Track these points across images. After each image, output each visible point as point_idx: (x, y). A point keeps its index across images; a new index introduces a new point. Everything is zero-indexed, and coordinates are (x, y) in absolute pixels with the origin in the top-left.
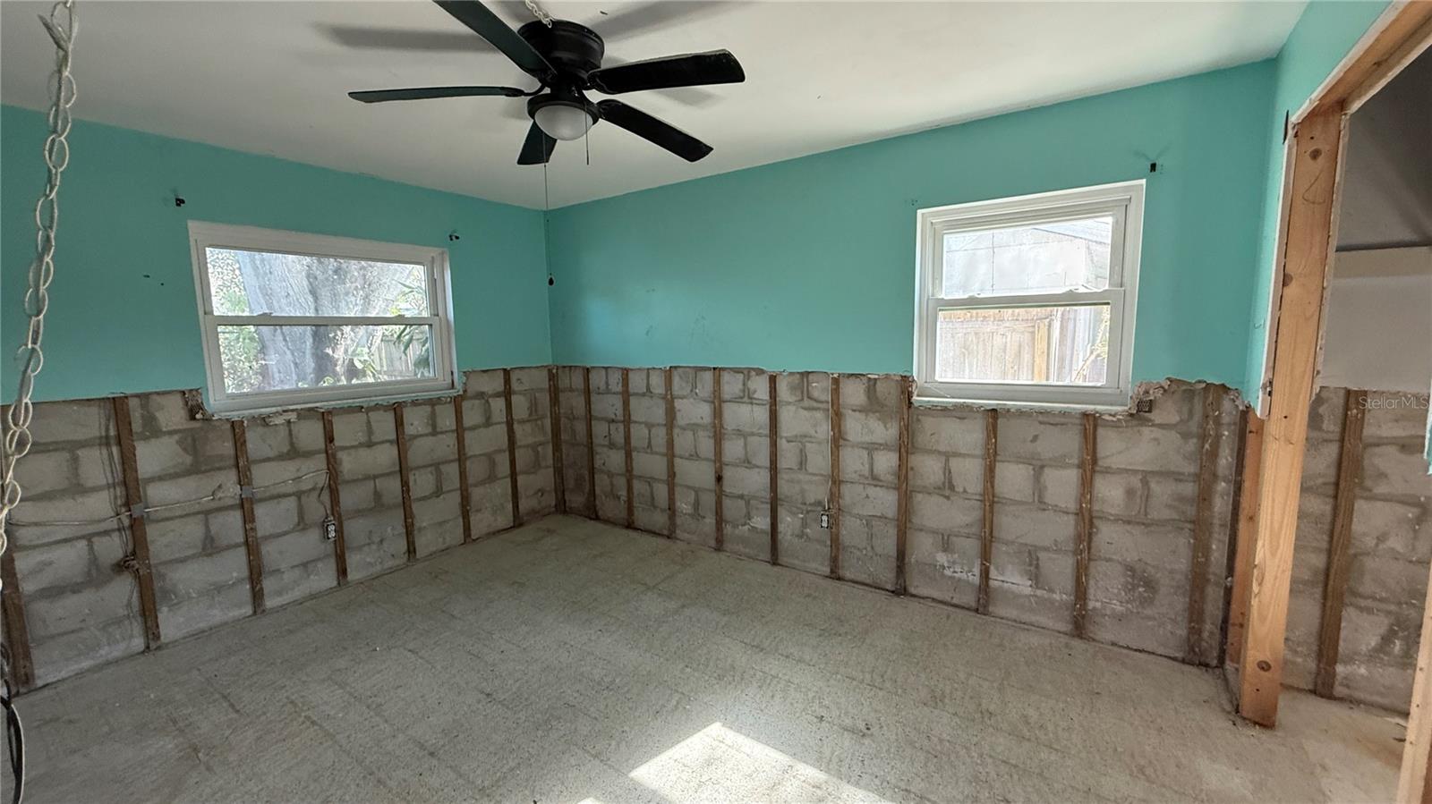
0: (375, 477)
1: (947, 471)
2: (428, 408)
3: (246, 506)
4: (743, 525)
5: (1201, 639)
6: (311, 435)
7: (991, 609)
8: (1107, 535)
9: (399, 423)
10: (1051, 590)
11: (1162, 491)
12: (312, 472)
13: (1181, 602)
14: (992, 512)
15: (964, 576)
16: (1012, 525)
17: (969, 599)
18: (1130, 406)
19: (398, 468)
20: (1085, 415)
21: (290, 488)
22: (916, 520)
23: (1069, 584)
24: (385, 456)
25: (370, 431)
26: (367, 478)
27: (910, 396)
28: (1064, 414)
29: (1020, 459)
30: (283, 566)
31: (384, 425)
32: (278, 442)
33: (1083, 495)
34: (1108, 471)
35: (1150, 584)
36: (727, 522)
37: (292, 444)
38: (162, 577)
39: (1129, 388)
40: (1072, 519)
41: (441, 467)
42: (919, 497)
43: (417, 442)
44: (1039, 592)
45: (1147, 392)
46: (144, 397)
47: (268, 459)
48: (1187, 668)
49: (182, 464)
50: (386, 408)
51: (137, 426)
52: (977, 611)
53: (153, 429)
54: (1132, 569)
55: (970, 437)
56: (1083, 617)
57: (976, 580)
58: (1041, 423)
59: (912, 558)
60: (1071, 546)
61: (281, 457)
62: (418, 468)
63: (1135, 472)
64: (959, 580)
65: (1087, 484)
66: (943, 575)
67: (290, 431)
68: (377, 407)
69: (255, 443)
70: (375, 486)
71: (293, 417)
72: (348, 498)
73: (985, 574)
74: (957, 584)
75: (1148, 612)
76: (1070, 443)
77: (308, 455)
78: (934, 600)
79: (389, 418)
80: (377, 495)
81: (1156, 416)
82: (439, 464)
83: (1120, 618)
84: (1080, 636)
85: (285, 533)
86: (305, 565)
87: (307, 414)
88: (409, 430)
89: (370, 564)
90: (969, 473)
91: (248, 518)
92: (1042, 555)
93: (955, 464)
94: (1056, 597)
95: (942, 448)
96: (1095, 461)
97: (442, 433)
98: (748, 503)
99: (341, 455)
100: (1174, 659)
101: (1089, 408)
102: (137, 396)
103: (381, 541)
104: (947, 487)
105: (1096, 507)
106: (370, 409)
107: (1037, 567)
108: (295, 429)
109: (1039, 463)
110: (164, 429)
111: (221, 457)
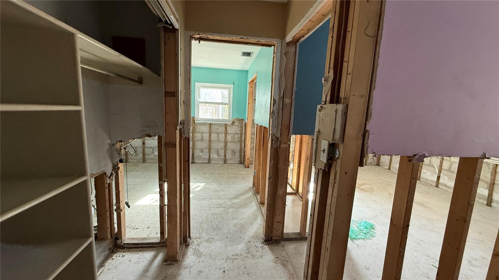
1: (202, 136)
4: (151, 155)
5: (241, 160)
7: (211, 162)
8: (229, 145)
10: (221, 156)
11: (236, 136)
13: (239, 154)
14: (210, 143)
15: (206, 157)
16: (214, 145)
17: (207, 161)
18: (232, 122)
20: (225, 124)
22: (196, 147)
23: (223, 155)
27: (194, 121)
28: (222, 124)
29: (215, 133)
33: (225, 138)
34: (229, 134)
35: (235, 152)
36: (146, 155)
39: (231, 120)
40: (224, 143)
42: (196, 142)
44: (219, 157)
45: (234, 120)
48: (240, 164)
52: (208, 163)
54: (232, 150)
55: (206, 129)
56: (226, 160)
57: (208, 157)
58: (218, 126)
59: (195, 155)
60: (224, 148)
63: (232, 134)
65: (226, 136)
66: (201, 158)
73: (210, 155)
74: (204, 159)
75: (235, 157)
76: (223, 129)
78: (200, 163)
81: (235, 124)
83: (231, 159)
84: (225, 163)
90: (206, 136)
92: (219, 150)
93: (204, 135)
94: (221, 157)
95: (201, 132)
96: (227, 132)
98: (153, 149)
100: (238, 164)
101: (226, 123)
104: (202, 139)
105: (227, 140)
107: (218, 152)
109: (218, 133)
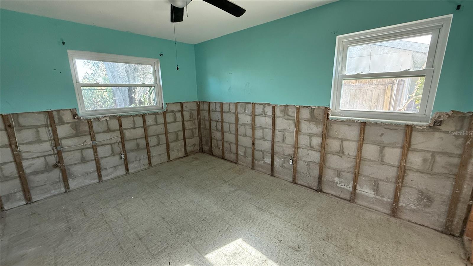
0: (137, 139)
1: (342, 146)
2: (154, 116)
3: (94, 148)
4: (261, 161)
5: (452, 224)
6: (114, 124)
7: (356, 201)
8: (411, 177)
9: (144, 121)
10: (383, 197)
11: (441, 161)
12: (116, 137)
13: (444, 208)
14: (360, 163)
15: (345, 187)
16: (367, 170)
17: (348, 197)
18: (430, 122)
19: (144, 136)
20: (407, 126)
21: (108, 142)
22: (328, 165)
23: (391, 195)
24: (140, 132)
25: (134, 124)
26: (134, 139)
27: (328, 116)
28: (396, 125)
29: (374, 143)
30: (108, 167)
31: (139, 122)
32: (103, 127)
33: (402, 160)
34: (415, 150)
35: (430, 199)
36: (256, 159)
37: (108, 127)
38: (69, 169)
39: (431, 114)
40: (395, 169)
41: (159, 136)
42: (329, 156)
43: (151, 127)
44: (377, 197)
45: (440, 117)
46: (58, 111)
47: (101, 132)
48: (444, 236)
49: (73, 133)
50: (140, 116)
51: (56, 121)
52: (350, 201)
53: (62, 122)
54: (422, 192)
55: (353, 133)
56: (396, 209)
57: (351, 189)
58: (385, 128)
59: (324, 179)
60: (394, 180)
61: (104, 132)
62: (151, 136)
63: (428, 151)
64: (343, 188)
65: (404, 156)
66: (337, 186)
67: (107, 123)
68: (136, 115)
69: (96, 127)
70: (137, 142)
71: (108, 118)
72: (128, 146)
73: (355, 188)
74: (342, 190)
75: (427, 210)
76: (399, 137)
77: (114, 131)
78: (332, 195)
79: (141, 119)
80: (138, 145)
81: (443, 128)
82: (159, 135)
83: (413, 211)
84: (394, 216)
85: (108, 157)
86: (115, 167)
87: (113, 117)
88: (148, 123)
89: (136, 167)
90: (351, 148)
91: (95, 151)
92: (380, 182)
93: (345, 143)
94: (385, 199)
95: (340, 137)
96: (409, 145)
97: (159, 124)
98: (263, 153)
99: (125, 131)
100: (437, 231)
101: (409, 123)
102: (55, 111)
103: (140, 160)
104: (341, 153)
105: (408, 165)
106: (134, 116)
107: (378, 187)
108: (109, 122)
109: (383, 145)
110: (66, 122)
111: (85, 132)
